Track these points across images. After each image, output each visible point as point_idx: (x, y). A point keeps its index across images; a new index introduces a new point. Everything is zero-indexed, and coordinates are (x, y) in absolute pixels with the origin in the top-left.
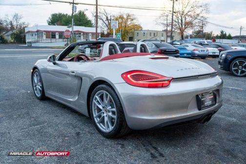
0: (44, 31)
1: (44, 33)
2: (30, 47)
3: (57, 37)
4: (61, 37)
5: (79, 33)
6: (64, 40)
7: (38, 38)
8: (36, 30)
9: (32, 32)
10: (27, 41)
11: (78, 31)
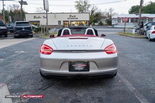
0: (122, 18)
1: (121, 19)
2: (113, 28)
3: (130, 21)
4: (132, 21)
5: (145, 18)
6: (134, 23)
7: (118, 22)
8: (117, 17)
9: (115, 18)
10: (112, 24)
11: (145, 17)
